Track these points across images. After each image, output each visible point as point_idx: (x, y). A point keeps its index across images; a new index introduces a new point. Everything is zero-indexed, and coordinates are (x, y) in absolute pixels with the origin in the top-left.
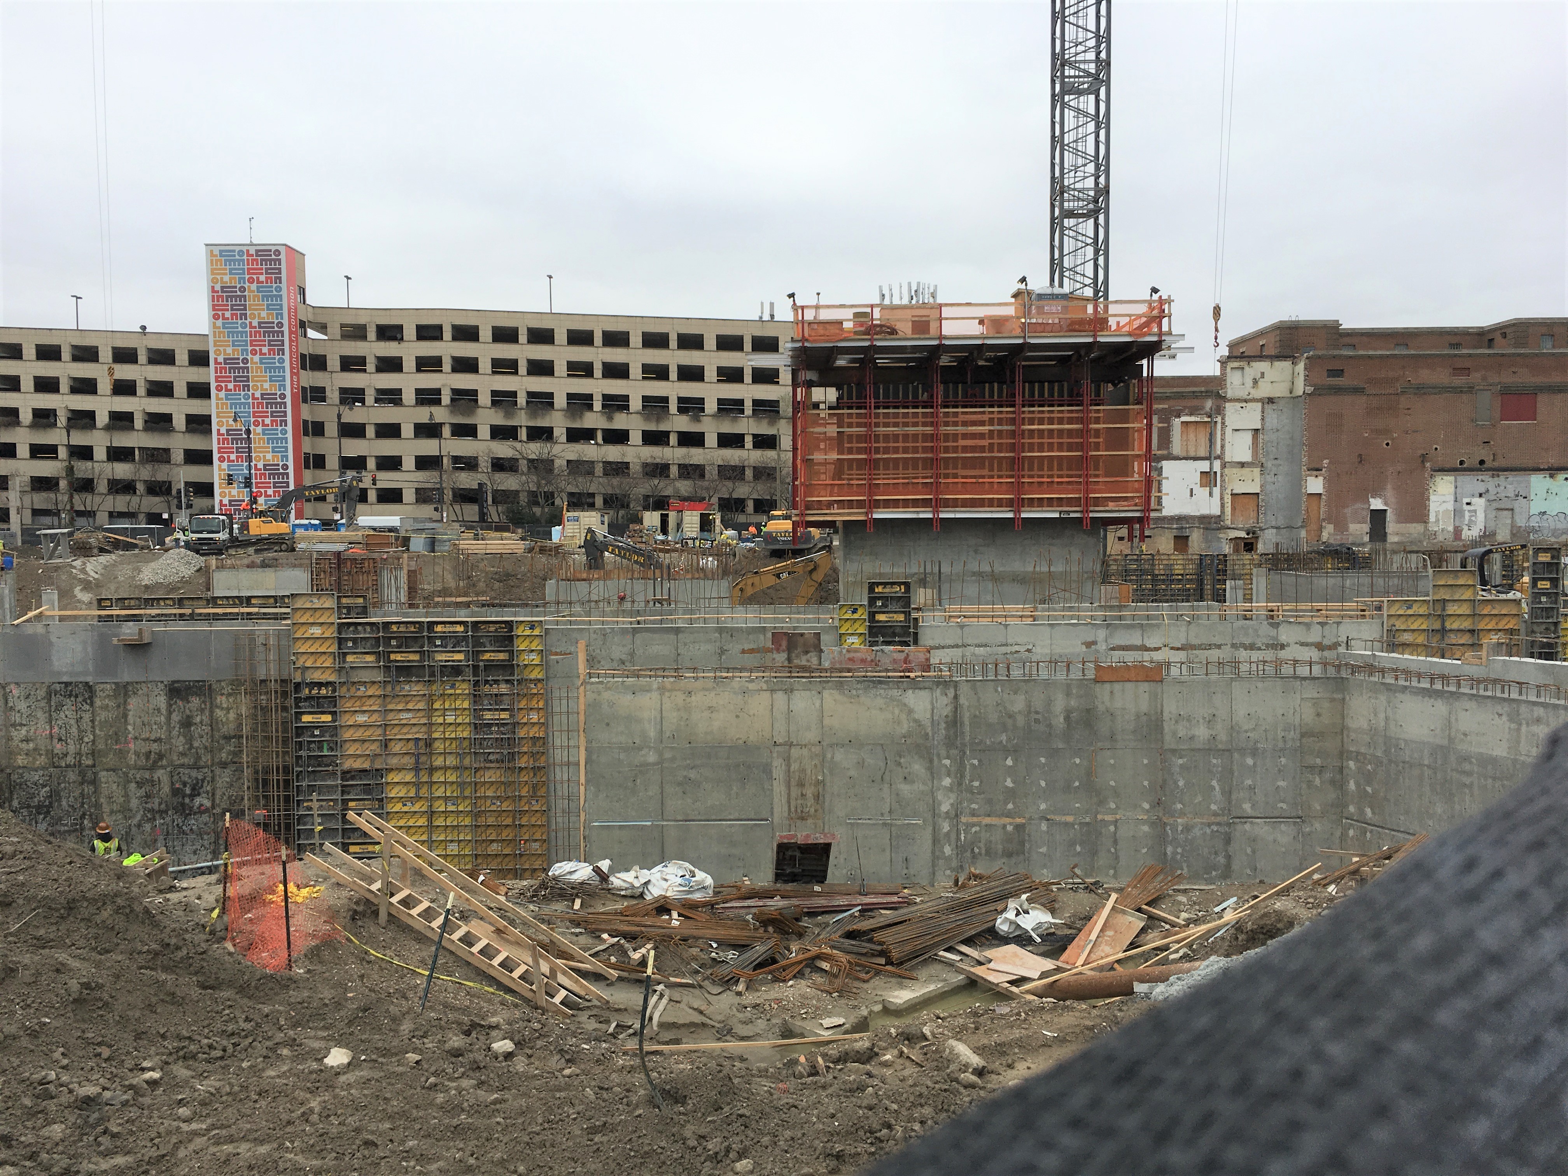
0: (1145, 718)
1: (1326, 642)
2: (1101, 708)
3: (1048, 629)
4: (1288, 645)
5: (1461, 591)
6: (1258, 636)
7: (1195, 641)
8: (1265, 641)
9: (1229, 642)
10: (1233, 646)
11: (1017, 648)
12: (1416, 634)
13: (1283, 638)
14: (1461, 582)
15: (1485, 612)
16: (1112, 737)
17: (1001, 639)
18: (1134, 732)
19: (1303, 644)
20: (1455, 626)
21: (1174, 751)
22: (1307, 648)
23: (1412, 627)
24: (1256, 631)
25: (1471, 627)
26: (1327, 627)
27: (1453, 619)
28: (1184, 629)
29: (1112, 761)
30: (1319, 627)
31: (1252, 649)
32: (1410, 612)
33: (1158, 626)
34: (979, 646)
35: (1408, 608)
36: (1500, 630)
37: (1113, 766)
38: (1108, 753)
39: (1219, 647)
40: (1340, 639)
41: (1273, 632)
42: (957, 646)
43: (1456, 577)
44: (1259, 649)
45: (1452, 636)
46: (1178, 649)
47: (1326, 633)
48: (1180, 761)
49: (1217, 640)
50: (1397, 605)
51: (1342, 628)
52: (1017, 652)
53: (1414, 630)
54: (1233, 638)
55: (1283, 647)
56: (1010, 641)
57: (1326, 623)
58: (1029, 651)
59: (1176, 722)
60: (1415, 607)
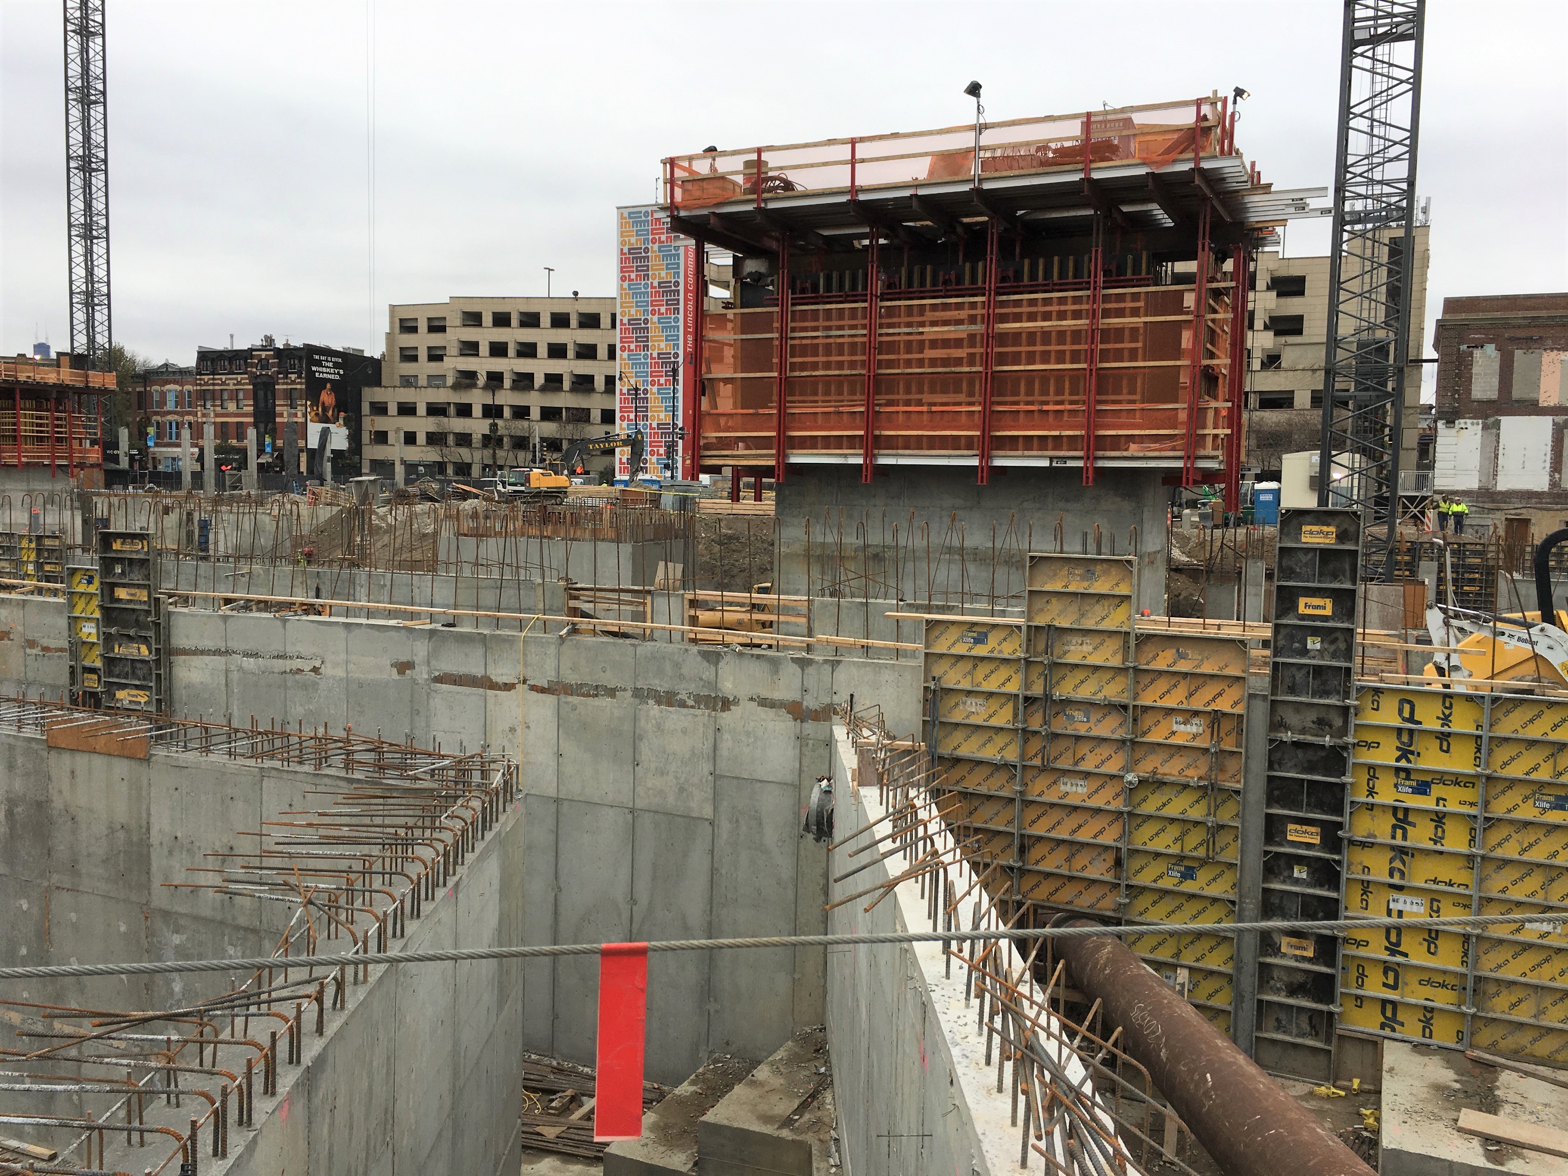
0: (121, 835)
1: (810, 703)
2: (58, 803)
3: (342, 633)
4: (736, 702)
5: (1099, 610)
6: (682, 677)
7: (572, 678)
8: (692, 688)
9: (630, 685)
10: (637, 693)
11: (297, 664)
12: (994, 704)
13: (728, 686)
14: (1101, 586)
15: (1160, 664)
16: (73, 868)
17: (276, 647)
18: (106, 861)
19: (764, 702)
20: (1085, 692)
21: (166, 914)
22: (771, 713)
23: (986, 687)
24: (677, 665)
25: (1124, 699)
26: (810, 670)
27: (1080, 675)
28: (552, 650)
29: (73, 916)
30: (795, 669)
31: (670, 704)
32: (981, 651)
33: (509, 641)
34: (247, 655)
35: (978, 641)
36: (1196, 713)
37: (75, 927)
38: (66, 897)
39: (612, 692)
40: (836, 699)
41: (707, 671)
42: (217, 652)
43: (1089, 575)
44: (683, 704)
45: (1079, 715)
46: (542, 690)
47: (810, 683)
48: (177, 939)
49: (609, 680)
50: (953, 634)
51: (841, 674)
52: (300, 671)
53: (991, 694)
54: (636, 676)
55: (726, 704)
56: (290, 650)
57: (810, 662)
58: (315, 670)
59: (170, 852)
60: (993, 640)
